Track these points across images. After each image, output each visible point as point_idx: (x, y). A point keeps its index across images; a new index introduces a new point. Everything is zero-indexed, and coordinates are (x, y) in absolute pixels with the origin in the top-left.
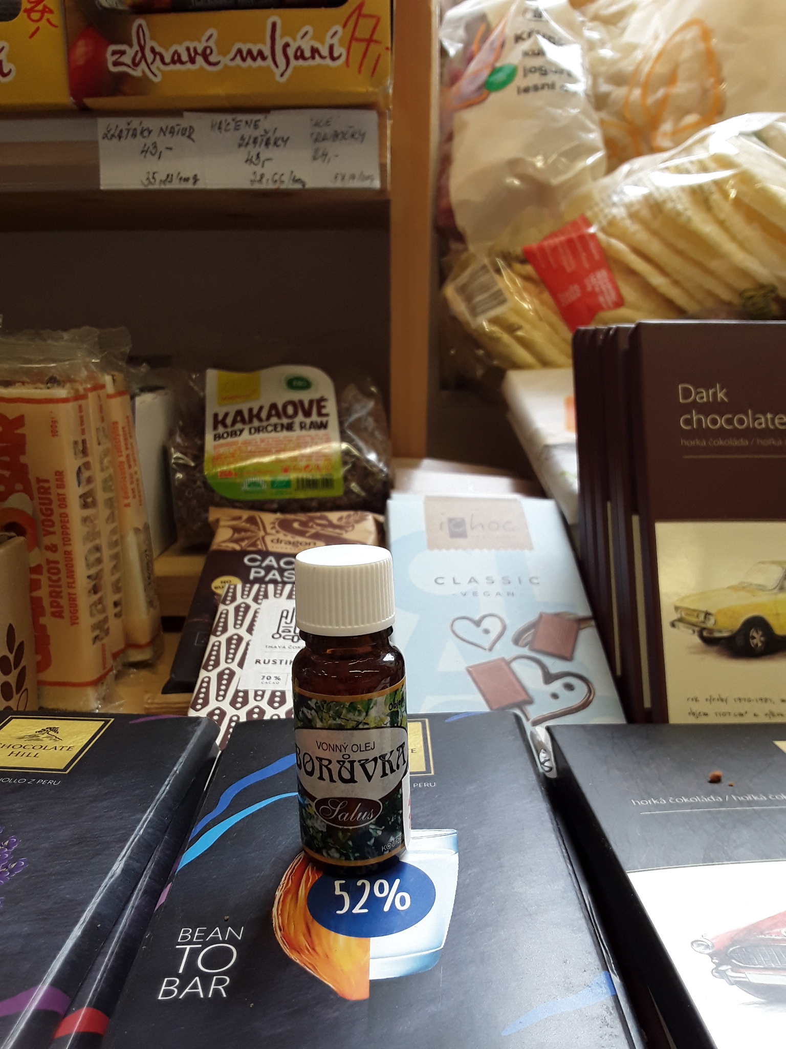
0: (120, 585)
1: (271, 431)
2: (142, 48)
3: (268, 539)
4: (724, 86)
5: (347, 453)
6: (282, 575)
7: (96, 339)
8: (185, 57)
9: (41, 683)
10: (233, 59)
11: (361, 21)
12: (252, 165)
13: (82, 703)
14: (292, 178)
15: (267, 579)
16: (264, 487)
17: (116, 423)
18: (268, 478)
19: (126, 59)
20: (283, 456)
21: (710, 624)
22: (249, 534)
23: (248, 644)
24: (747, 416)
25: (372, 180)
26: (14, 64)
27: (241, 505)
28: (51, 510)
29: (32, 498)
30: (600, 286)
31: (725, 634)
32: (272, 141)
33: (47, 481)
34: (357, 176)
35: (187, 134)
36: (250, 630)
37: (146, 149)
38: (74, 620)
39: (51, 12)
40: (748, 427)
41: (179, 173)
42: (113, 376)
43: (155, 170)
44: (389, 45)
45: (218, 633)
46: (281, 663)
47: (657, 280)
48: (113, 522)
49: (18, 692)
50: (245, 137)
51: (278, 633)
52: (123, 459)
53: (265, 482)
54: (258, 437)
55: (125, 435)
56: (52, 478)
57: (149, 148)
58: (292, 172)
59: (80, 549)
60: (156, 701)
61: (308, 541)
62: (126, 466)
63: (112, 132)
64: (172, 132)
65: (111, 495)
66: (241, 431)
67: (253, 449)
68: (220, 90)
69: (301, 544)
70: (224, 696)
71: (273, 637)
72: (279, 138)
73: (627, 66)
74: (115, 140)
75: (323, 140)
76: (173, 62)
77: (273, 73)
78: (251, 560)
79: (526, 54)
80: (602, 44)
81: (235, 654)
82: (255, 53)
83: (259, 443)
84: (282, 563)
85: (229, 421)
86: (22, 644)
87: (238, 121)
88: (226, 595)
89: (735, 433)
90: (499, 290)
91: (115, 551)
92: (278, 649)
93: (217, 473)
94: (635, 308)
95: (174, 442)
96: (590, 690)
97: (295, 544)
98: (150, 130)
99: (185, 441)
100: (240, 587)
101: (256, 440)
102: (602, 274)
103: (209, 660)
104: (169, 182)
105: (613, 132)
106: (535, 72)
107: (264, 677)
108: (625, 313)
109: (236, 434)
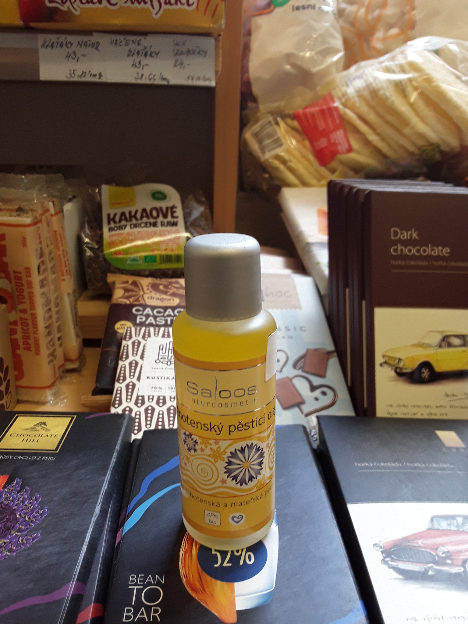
0: (61, 327)
1: (144, 227)
3: (146, 296)
4: (414, 12)
6: (156, 321)
7: (44, 182)
9: (17, 387)
10: (126, 2)
12: (136, 69)
13: (43, 398)
14: (161, 77)
15: (147, 323)
16: (141, 262)
17: (55, 232)
18: (143, 254)
21: (401, 365)
22: (134, 293)
23: (141, 367)
24: (428, 247)
25: (211, 81)
27: (127, 272)
28: (23, 289)
29: (11, 282)
30: (339, 140)
31: (409, 371)
32: (149, 53)
33: (20, 273)
34: (201, 78)
35: (95, 47)
36: (142, 357)
37: (69, 55)
38: (38, 352)
40: (428, 255)
41: (90, 71)
42: (53, 202)
43: (74, 69)
45: (124, 359)
46: (161, 379)
47: (372, 137)
48: (57, 291)
49: (6, 395)
50: (131, 50)
51: (158, 359)
52: (60, 253)
53: (141, 257)
54: (136, 230)
55: (61, 238)
56: (23, 270)
57: (71, 54)
58: (161, 74)
59: (40, 312)
60: (89, 399)
61: (169, 297)
62: (62, 257)
63: (47, 43)
64: (85, 45)
65: (54, 275)
66: (125, 226)
67: (134, 238)
68: (118, 22)
69: (165, 300)
70: (131, 399)
71: (156, 362)
72: (153, 52)
74: (49, 49)
75: (181, 54)
76: (88, 2)
77: (151, 13)
78: (138, 310)
81: (134, 373)
83: (136, 235)
84: (155, 312)
85: (117, 219)
86: (7, 367)
87: (127, 40)
89: (421, 258)
90: (279, 138)
91: (58, 308)
92: (159, 370)
93: (111, 252)
94: (358, 153)
95: (84, 233)
96: (335, 395)
97: (162, 300)
98: (71, 43)
99: (91, 232)
100: (133, 329)
101: (134, 232)
102: (340, 132)
103: (119, 376)
104: (84, 76)
105: (346, 34)
107: (153, 387)
108: (353, 156)
109: (122, 228)
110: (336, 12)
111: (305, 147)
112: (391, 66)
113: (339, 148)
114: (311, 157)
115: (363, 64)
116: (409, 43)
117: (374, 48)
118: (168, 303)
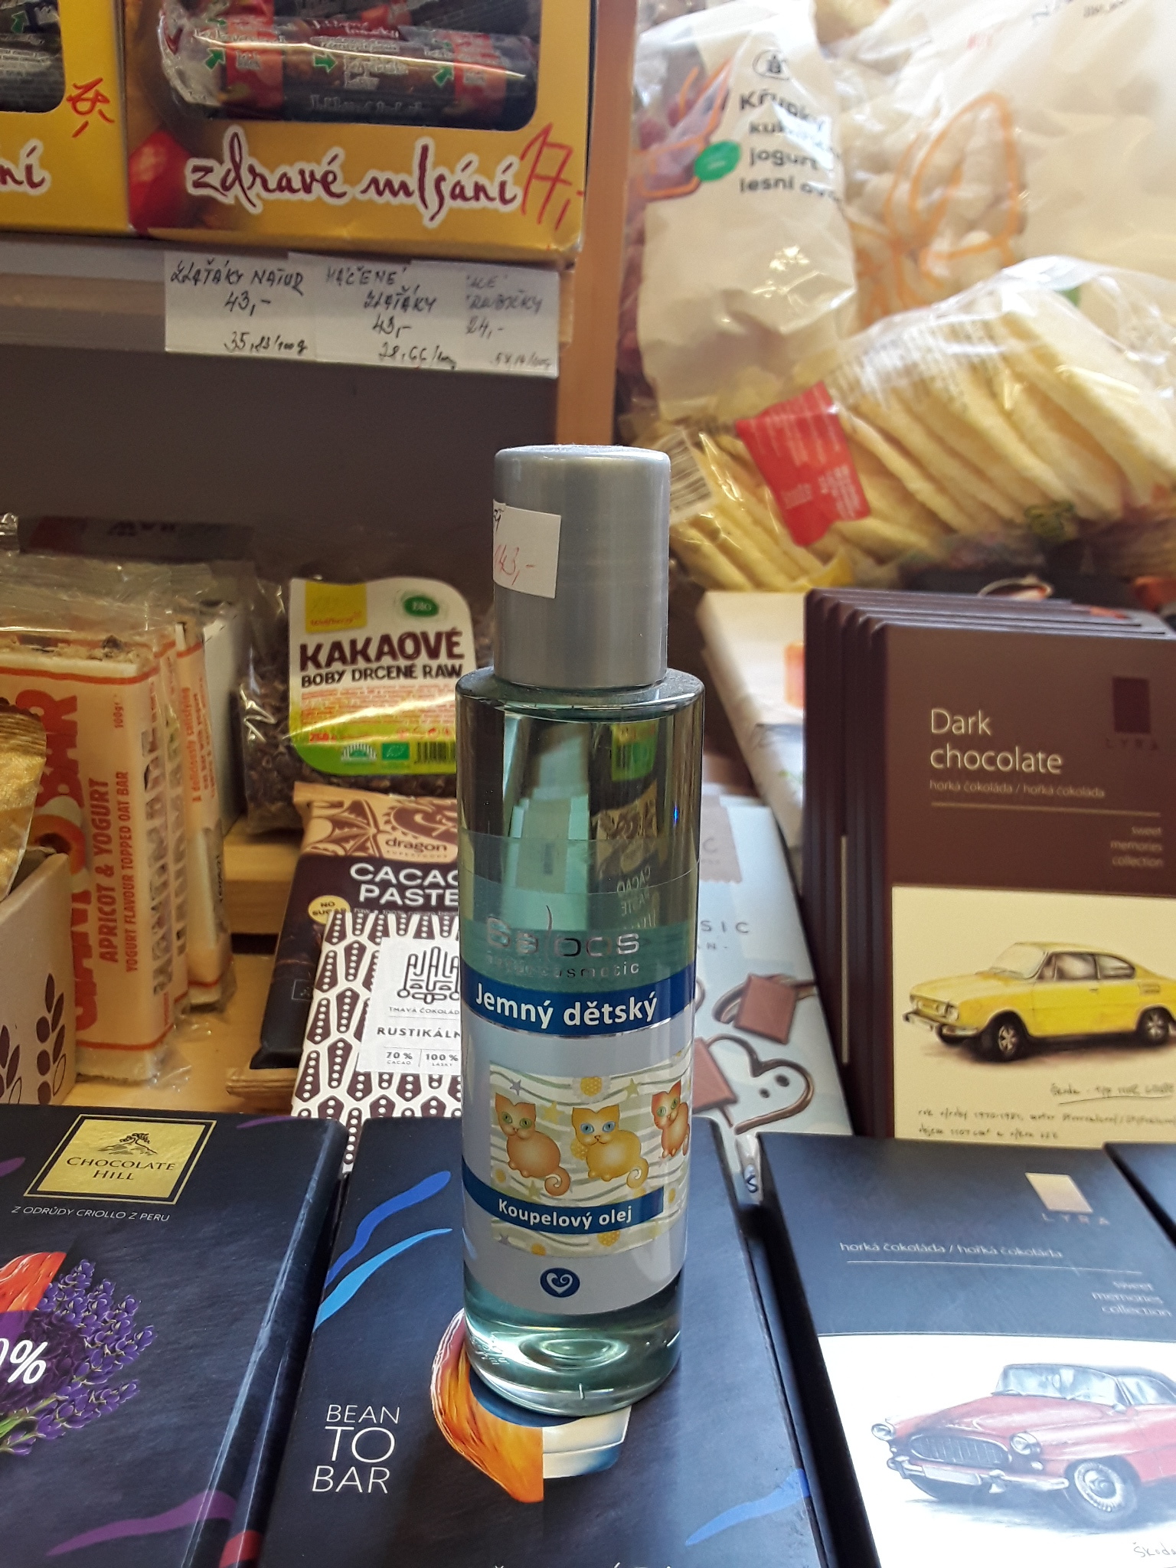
0: (185, 907)
1: (383, 677)
2: (237, 167)
3: (382, 839)
4: (1023, 195)
6: (403, 897)
8: (297, 183)
9: (80, 1044)
10: (364, 191)
11: (546, 151)
12: (382, 333)
13: (136, 1071)
14: (437, 355)
15: (383, 901)
16: (373, 757)
17: (186, 690)
18: (380, 739)
19: (214, 179)
21: (952, 1018)
22: (355, 830)
23: (366, 1005)
25: (548, 365)
26: (50, 172)
27: (340, 781)
28: (108, 822)
29: (81, 804)
30: (839, 489)
31: (969, 1032)
32: (412, 302)
33: (105, 784)
34: (527, 359)
35: (293, 283)
36: (367, 983)
37: (233, 299)
38: (131, 965)
39: (106, 101)
40: (1013, 771)
41: (279, 337)
42: (184, 624)
43: (244, 331)
44: (582, 189)
45: (325, 987)
46: (411, 1035)
47: (917, 484)
48: (181, 826)
49: (54, 1061)
50: (373, 294)
51: (405, 989)
52: (194, 738)
54: (365, 684)
55: (197, 704)
56: (110, 779)
57: (237, 298)
58: (437, 347)
59: (143, 873)
60: (243, 1078)
61: (436, 843)
62: (197, 747)
63: (185, 272)
64: (271, 280)
66: (341, 674)
67: (358, 702)
68: (345, 232)
69: (426, 848)
70: (339, 1081)
71: (399, 995)
72: (422, 299)
73: (894, 143)
74: (190, 283)
75: (483, 306)
76: (280, 188)
77: (420, 216)
78: (359, 872)
79: (754, 129)
80: (860, 101)
81: (349, 1019)
82: (396, 186)
83: (366, 693)
84: (402, 876)
85: (323, 657)
86: (61, 997)
87: (365, 272)
88: (332, 930)
89: (998, 777)
90: (701, 479)
91: (180, 865)
92: (406, 1014)
93: (307, 733)
94: (885, 518)
95: (247, 688)
96: (808, 1086)
97: (419, 848)
98: (240, 273)
99: (261, 686)
100: (349, 916)
101: (361, 688)
102: (843, 472)
103: (314, 1026)
104: (264, 348)
105: (866, 240)
106: (766, 158)
107: (390, 1053)
108: (871, 524)
109: (333, 680)
110: (840, 195)
111: (761, 500)
112: (961, 324)
113: (839, 506)
114: (777, 527)
115: (898, 318)
116: (1008, 271)
117: (928, 276)
118: (432, 856)
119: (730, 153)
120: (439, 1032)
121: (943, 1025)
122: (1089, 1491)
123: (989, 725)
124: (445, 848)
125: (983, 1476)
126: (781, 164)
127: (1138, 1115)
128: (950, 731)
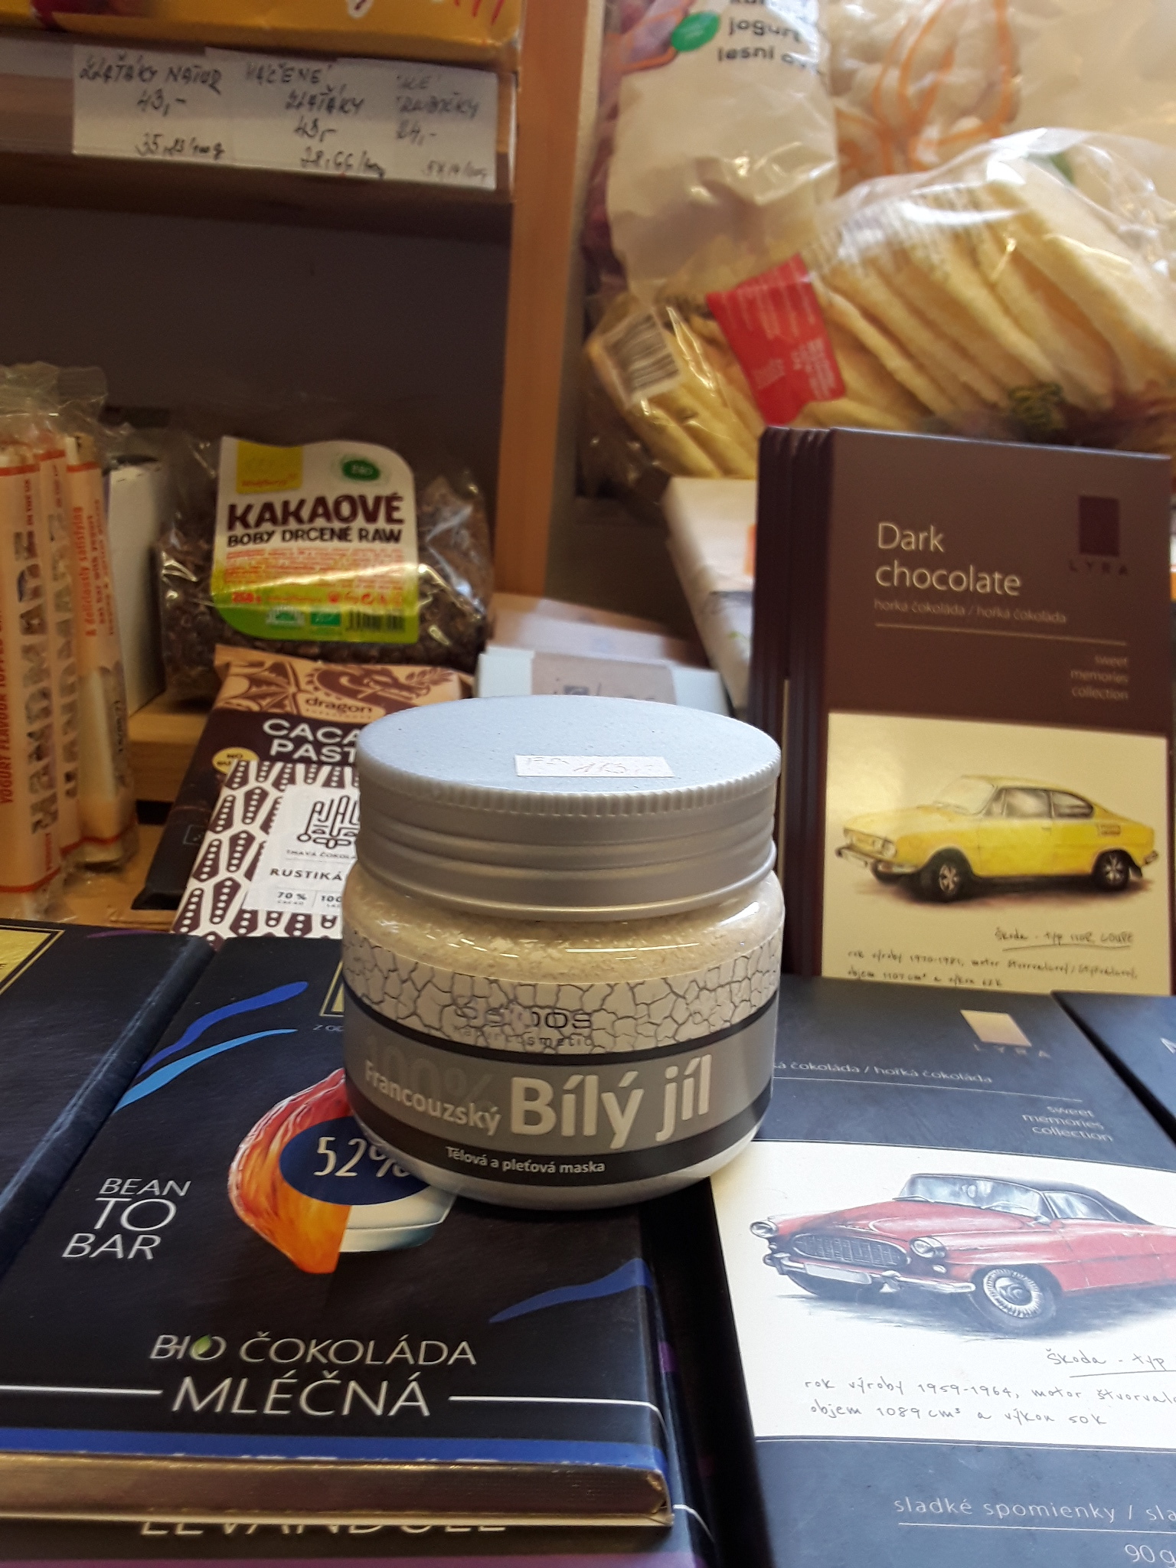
0: (76, 749)
1: (315, 539)
3: (301, 698)
4: (1019, 80)
5: (426, 580)
6: (318, 752)
7: (54, 382)
12: (306, 136)
14: (365, 161)
15: (296, 756)
16: (301, 622)
17: (79, 509)
18: (307, 608)
20: (331, 577)
21: (889, 854)
22: (273, 689)
23: (261, 847)
25: (484, 175)
27: (264, 644)
30: (812, 364)
31: (907, 870)
32: (337, 103)
34: (462, 168)
35: (210, 82)
36: (266, 827)
37: (145, 98)
38: (6, 797)
40: (967, 590)
41: (194, 140)
42: (78, 438)
43: (156, 132)
45: (219, 829)
46: (308, 876)
47: (894, 361)
48: (69, 656)
50: (297, 93)
51: (306, 833)
52: (87, 564)
53: (302, 613)
54: (295, 545)
55: (92, 528)
57: (150, 97)
58: (365, 153)
59: (18, 693)
60: (122, 918)
61: (360, 704)
62: (91, 574)
63: (95, 69)
64: (187, 77)
65: (67, 616)
66: (270, 535)
67: (287, 563)
68: (263, 21)
69: (348, 708)
70: (222, 917)
71: (299, 838)
72: (348, 101)
73: (885, 31)
74: (100, 81)
75: (414, 109)
77: (344, 3)
78: (272, 727)
81: (241, 859)
83: (296, 555)
84: (320, 734)
85: (252, 518)
87: (288, 70)
88: (233, 776)
89: (948, 597)
90: (669, 356)
92: (305, 857)
93: (230, 594)
94: (862, 400)
95: (167, 546)
97: (341, 708)
98: (154, 70)
99: (183, 544)
100: (255, 765)
101: (290, 549)
102: (817, 345)
103: (202, 865)
104: (179, 151)
105: (856, 131)
106: (746, 28)
107: (282, 894)
108: (844, 405)
109: (262, 539)
110: (824, 69)
112: (945, 193)
113: (813, 383)
118: (355, 717)
119: (711, 25)
120: (338, 876)
121: (879, 861)
122: (999, 1297)
123: (942, 542)
124: (370, 710)
125: (873, 1275)
126: (762, 34)
127: (1092, 964)
128: (899, 546)
